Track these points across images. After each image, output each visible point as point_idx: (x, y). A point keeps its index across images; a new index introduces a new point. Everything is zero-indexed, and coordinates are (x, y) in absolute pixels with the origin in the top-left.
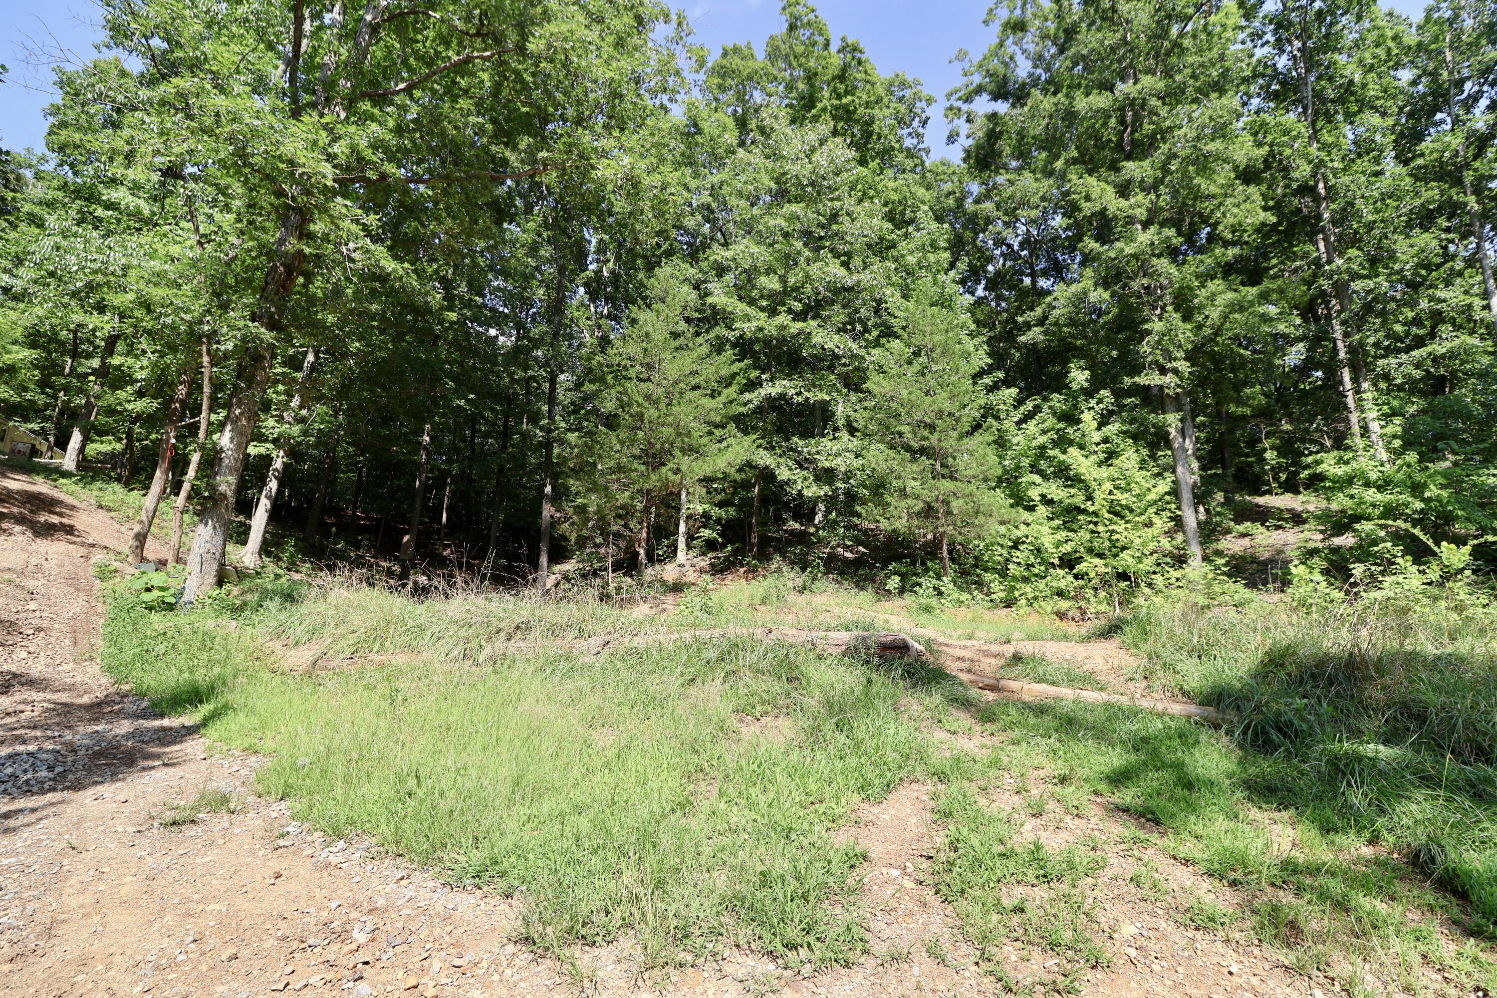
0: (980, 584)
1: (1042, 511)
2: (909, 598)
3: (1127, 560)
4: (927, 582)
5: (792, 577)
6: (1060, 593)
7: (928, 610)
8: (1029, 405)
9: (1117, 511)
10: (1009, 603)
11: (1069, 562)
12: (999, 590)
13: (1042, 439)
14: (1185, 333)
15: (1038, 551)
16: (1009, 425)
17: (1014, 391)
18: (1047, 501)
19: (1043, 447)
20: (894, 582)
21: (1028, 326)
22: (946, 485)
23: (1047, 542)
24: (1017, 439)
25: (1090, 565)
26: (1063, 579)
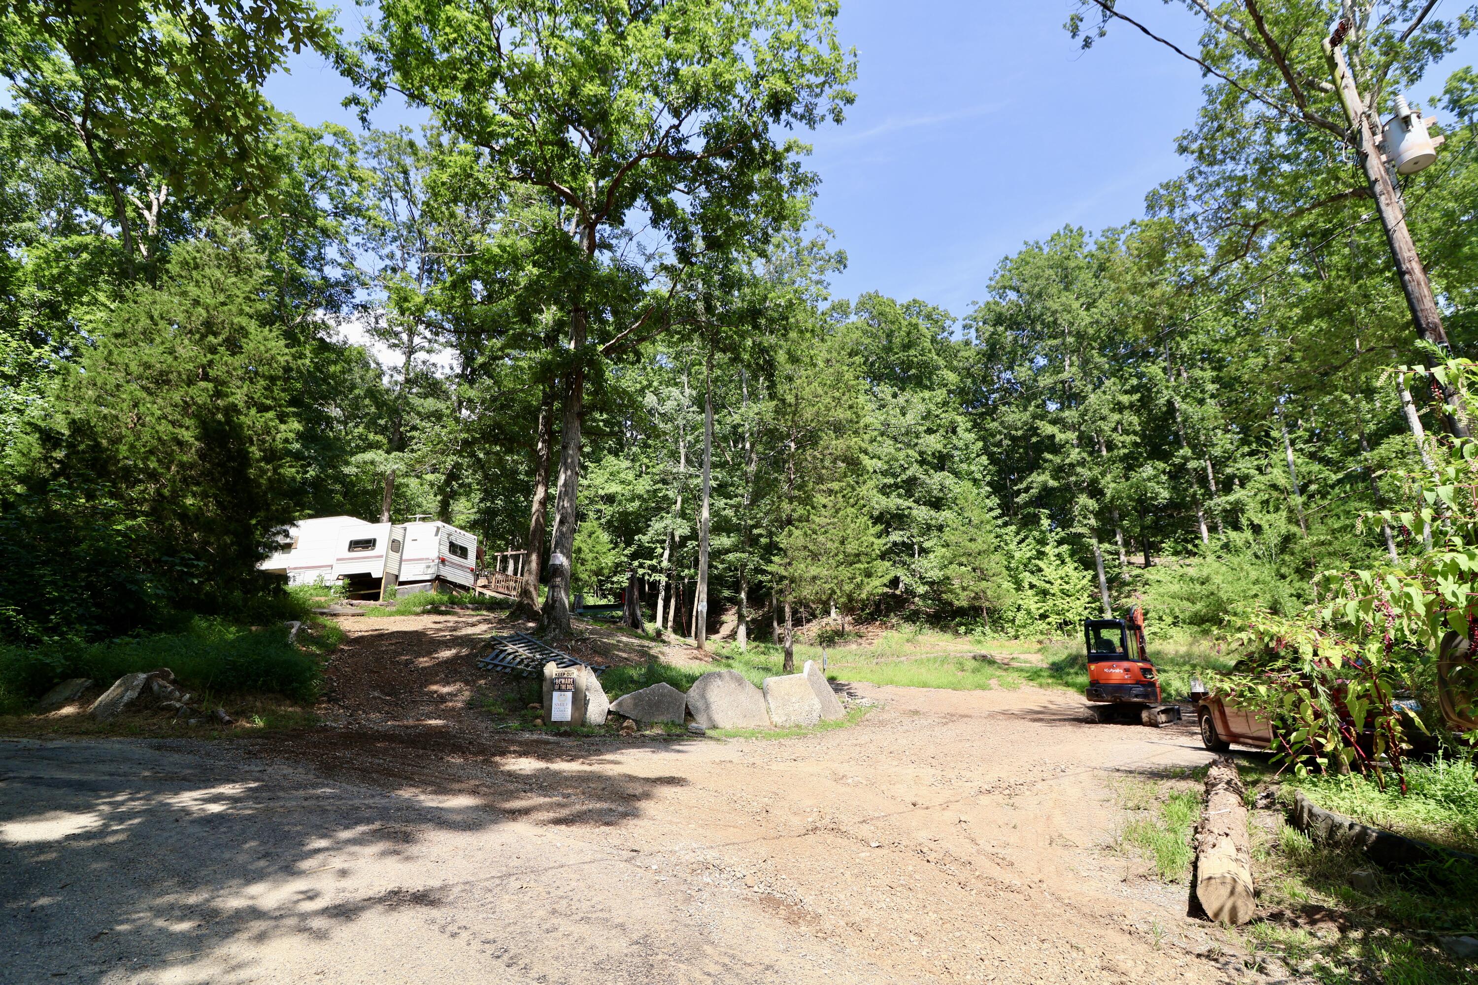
0: (1003, 628)
1: (1030, 592)
2: (970, 637)
3: (1070, 616)
4: (979, 629)
5: (908, 629)
6: (1042, 633)
7: (979, 642)
8: (1022, 535)
9: (1065, 593)
10: (1016, 637)
11: (1043, 617)
12: (1012, 632)
13: (1029, 554)
14: (1092, 504)
15: (1029, 613)
16: (1013, 546)
17: (1013, 528)
18: (1032, 586)
19: (1030, 559)
20: (962, 629)
21: (1018, 492)
22: (984, 584)
23: (1033, 607)
24: (1017, 555)
25: (1053, 619)
26: (1042, 625)
